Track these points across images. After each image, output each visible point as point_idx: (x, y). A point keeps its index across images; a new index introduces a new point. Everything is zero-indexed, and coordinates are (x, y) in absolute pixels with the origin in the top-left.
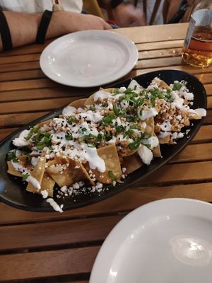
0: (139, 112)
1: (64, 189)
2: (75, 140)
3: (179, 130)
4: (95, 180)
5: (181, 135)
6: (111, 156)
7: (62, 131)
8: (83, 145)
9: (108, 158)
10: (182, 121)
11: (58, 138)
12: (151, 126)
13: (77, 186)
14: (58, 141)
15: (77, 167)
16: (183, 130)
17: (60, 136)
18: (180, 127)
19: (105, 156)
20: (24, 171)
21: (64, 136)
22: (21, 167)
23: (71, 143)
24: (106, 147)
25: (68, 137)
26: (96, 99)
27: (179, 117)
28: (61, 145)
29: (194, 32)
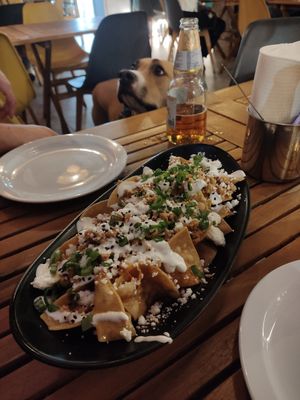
0: (186, 187)
1: (142, 320)
2: (131, 242)
3: (231, 198)
4: (178, 287)
5: (236, 202)
6: (185, 246)
7: (108, 236)
8: (149, 244)
9: (182, 249)
10: (229, 188)
11: (107, 249)
12: (203, 201)
13: (156, 309)
14: (109, 252)
15: (155, 274)
16: (234, 196)
17: (108, 245)
18: (230, 194)
19: (179, 248)
20: (75, 317)
21: (114, 243)
22: (67, 313)
23: (128, 247)
24: (175, 236)
25: (122, 242)
26: (121, 194)
27: (223, 184)
28: (117, 256)
29: (178, 111)
